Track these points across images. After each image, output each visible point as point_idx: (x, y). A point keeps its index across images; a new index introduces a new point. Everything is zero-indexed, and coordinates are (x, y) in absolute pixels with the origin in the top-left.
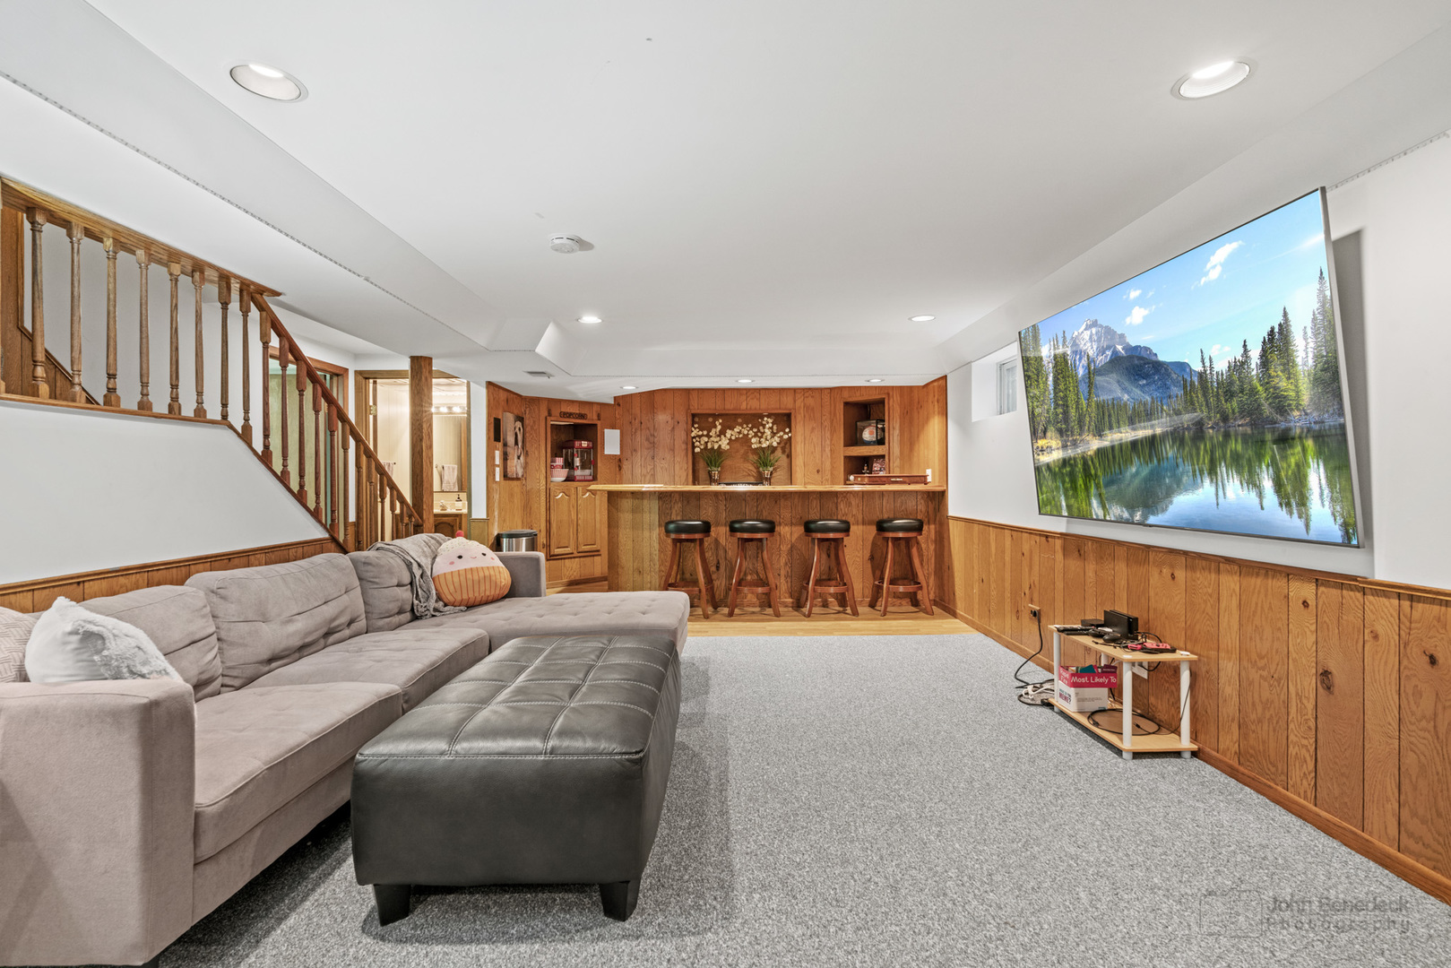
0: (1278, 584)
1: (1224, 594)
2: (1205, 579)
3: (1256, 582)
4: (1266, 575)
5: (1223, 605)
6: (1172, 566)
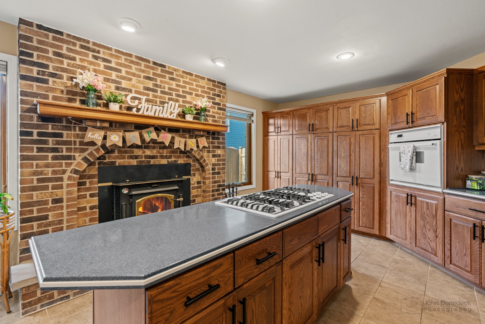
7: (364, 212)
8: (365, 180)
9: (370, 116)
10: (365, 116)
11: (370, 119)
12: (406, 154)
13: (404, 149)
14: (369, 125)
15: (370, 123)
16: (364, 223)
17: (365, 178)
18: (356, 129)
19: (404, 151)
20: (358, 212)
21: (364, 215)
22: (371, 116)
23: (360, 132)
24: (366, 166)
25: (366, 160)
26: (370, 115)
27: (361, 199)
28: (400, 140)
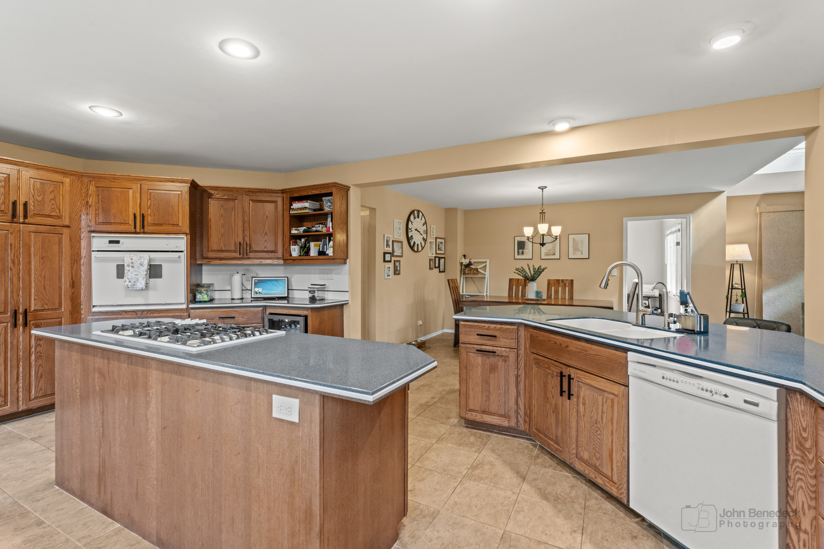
7: (41, 370)
8: (42, 314)
9: (52, 201)
10: (43, 200)
11: (53, 206)
12: (135, 267)
13: (131, 261)
14: (49, 216)
15: (53, 214)
16: (41, 389)
17: (43, 310)
18: (21, 220)
19: (132, 263)
20: (28, 375)
21: (41, 376)
22: (54, 203)
23: (32, 228)
24: (45, 289)
25: (44, 277)
26: (51, 199)
27: (33, 349)
28: (114, 247)
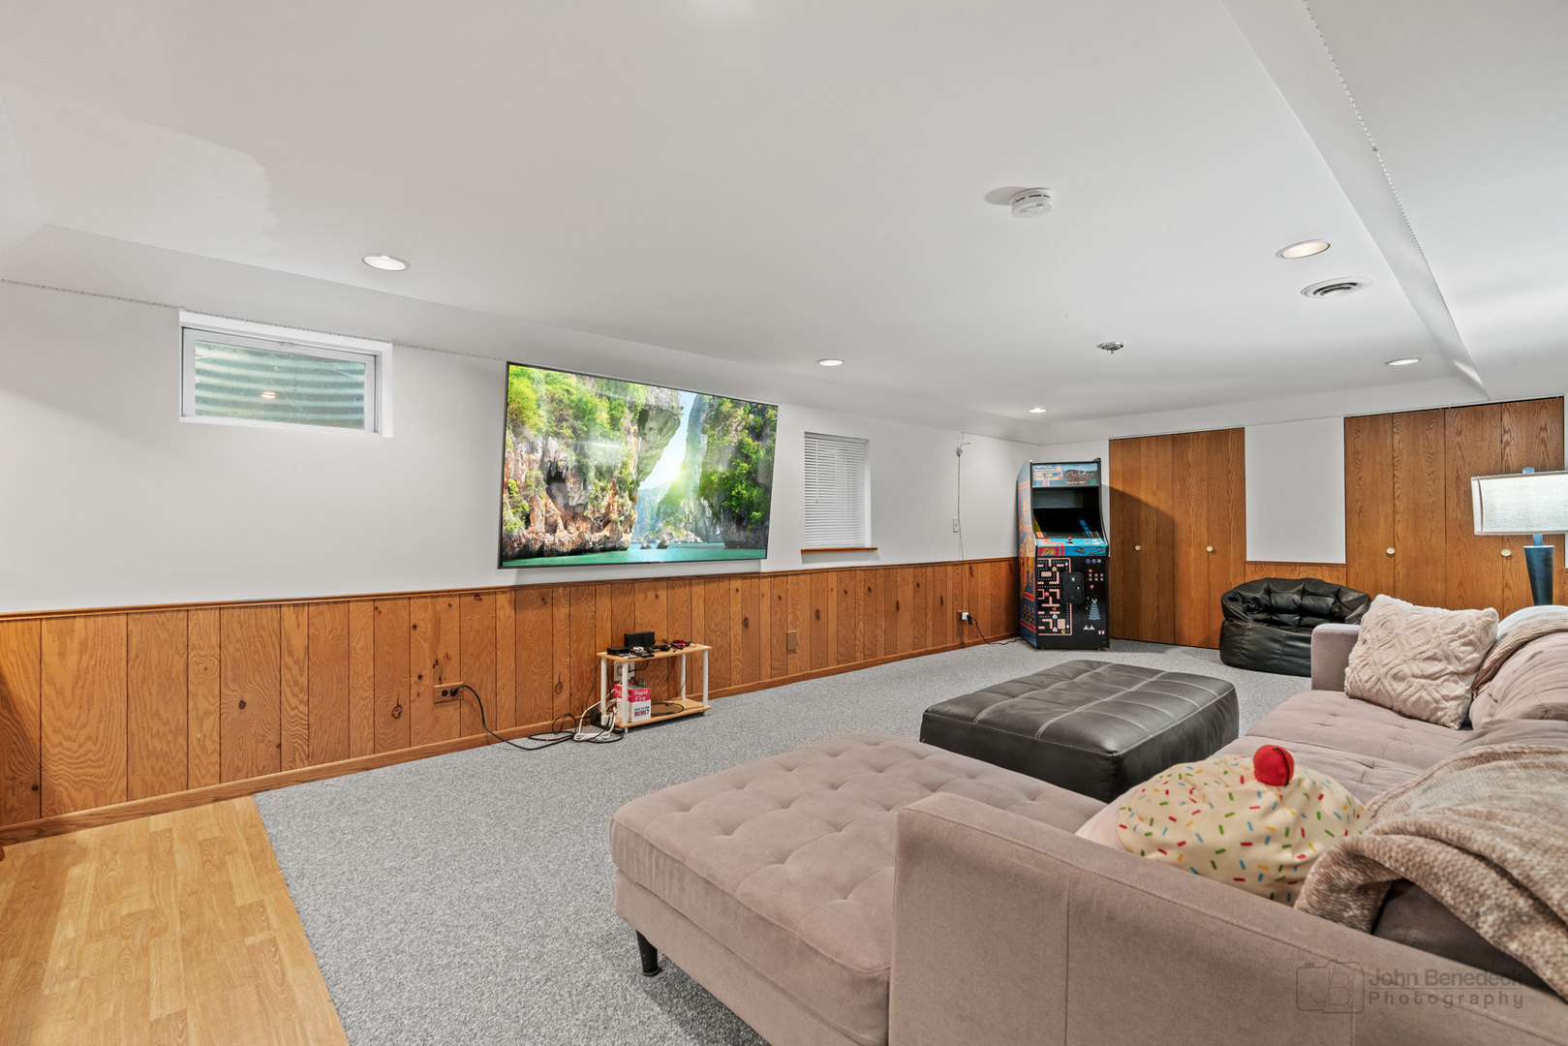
0: (724, 584)
1: (695, 597)
2: (681, 593)
3: (713, 586)
4: (719, 581)
5: (694, 605)
6: (655, 590)
